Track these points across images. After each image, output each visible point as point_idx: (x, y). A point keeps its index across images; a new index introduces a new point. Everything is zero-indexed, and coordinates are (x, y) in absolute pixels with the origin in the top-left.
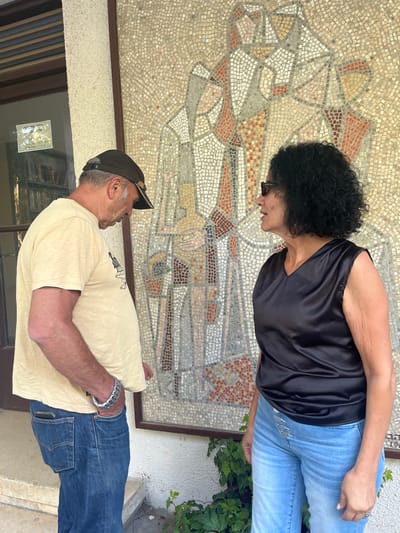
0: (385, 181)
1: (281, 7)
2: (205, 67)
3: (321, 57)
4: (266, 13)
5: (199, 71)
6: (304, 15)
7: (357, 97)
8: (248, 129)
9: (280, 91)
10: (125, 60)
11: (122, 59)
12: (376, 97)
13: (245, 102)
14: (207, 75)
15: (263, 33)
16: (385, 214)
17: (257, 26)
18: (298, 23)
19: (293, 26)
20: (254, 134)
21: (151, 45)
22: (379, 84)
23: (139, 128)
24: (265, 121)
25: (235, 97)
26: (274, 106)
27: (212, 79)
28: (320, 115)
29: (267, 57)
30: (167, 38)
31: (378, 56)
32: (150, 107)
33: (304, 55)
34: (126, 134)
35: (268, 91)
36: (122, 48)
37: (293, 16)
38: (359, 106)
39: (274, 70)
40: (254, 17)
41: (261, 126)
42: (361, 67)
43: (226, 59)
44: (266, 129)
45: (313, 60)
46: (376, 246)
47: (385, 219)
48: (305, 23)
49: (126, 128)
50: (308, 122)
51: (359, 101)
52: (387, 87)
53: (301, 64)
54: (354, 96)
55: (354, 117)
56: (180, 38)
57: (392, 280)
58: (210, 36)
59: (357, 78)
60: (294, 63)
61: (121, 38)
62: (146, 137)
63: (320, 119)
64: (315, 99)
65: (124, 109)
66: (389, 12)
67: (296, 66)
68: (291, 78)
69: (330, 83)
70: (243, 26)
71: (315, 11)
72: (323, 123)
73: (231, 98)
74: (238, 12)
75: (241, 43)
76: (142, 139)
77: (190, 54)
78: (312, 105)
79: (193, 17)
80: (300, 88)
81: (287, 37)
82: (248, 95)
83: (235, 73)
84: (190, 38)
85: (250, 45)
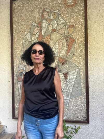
0: (78, 54)
1: (54, 10)
2: (35, 23)
3: (64, 23)
4: (51, 11)
5: (34, 24)
6: (60, 13)
7: (72, 33)
8: (46, 39)
9: (54, 30)
10: (14, 19)
11: (13, 19)
12: (76, 34)
13: (45, 32)
14: (36, 25)
15: (50, 16)
16: (78, 61)
17: (49, 15)
18: (58, 15)
19: (57, 16)
20: (47, 40)
21: (21, 16)
22: (77, 31)
23: (17, 37)
24: (50, 37)
25: (43, 31)
26: (52, 34)
27: (37, 26)
28: (63, 37)
29: (51, 22)
30: (26, 15)
31: (77, 24)
32: (21, 31)
33: (60, 23)
34: (14, 38)
35: (51, 30)
36: (13, 16)
37: (57, 13)
38: (72, 36)
39: (52, 25)
40: (48, 12)
41: (49, 38)
42: (73, 27)
43: (41, 22)
44: (50, 39)
45: (62, 24)
46: (76, 69)
47: (78, 63)
48: (60, 15)
49: (14, 36)
50: (60, 39)
51: (72, 34)
52: (79, 32)
53: (59, 25)
54: (71, 33)
55: (71, 38)
56: (29, 15)
57: (80, 78)
58: (37, 15)
59: (72, 29)
60: (57, 24)
61: (13, 13)
62: (19, 39)
63: (63, 38)
64: (62, 33)
65: (13, 31)
66: (79, 14)
67: (58, 25)
68: (57, 28)
69: (66, 30)
70: (45, 14)
71: (62, 12)
72: (64, 39)
73: (42, 31)
74: (44, 11)
75: (45, 18)
76: (18, 40)
77: (32, 19)
78: (61, 34)
79: (33, 10)
80: (59, 30)
81: (56, 18)
82: (46, 31)
83: (43, 25)
84: (32, 15)
85: (47, 19)
